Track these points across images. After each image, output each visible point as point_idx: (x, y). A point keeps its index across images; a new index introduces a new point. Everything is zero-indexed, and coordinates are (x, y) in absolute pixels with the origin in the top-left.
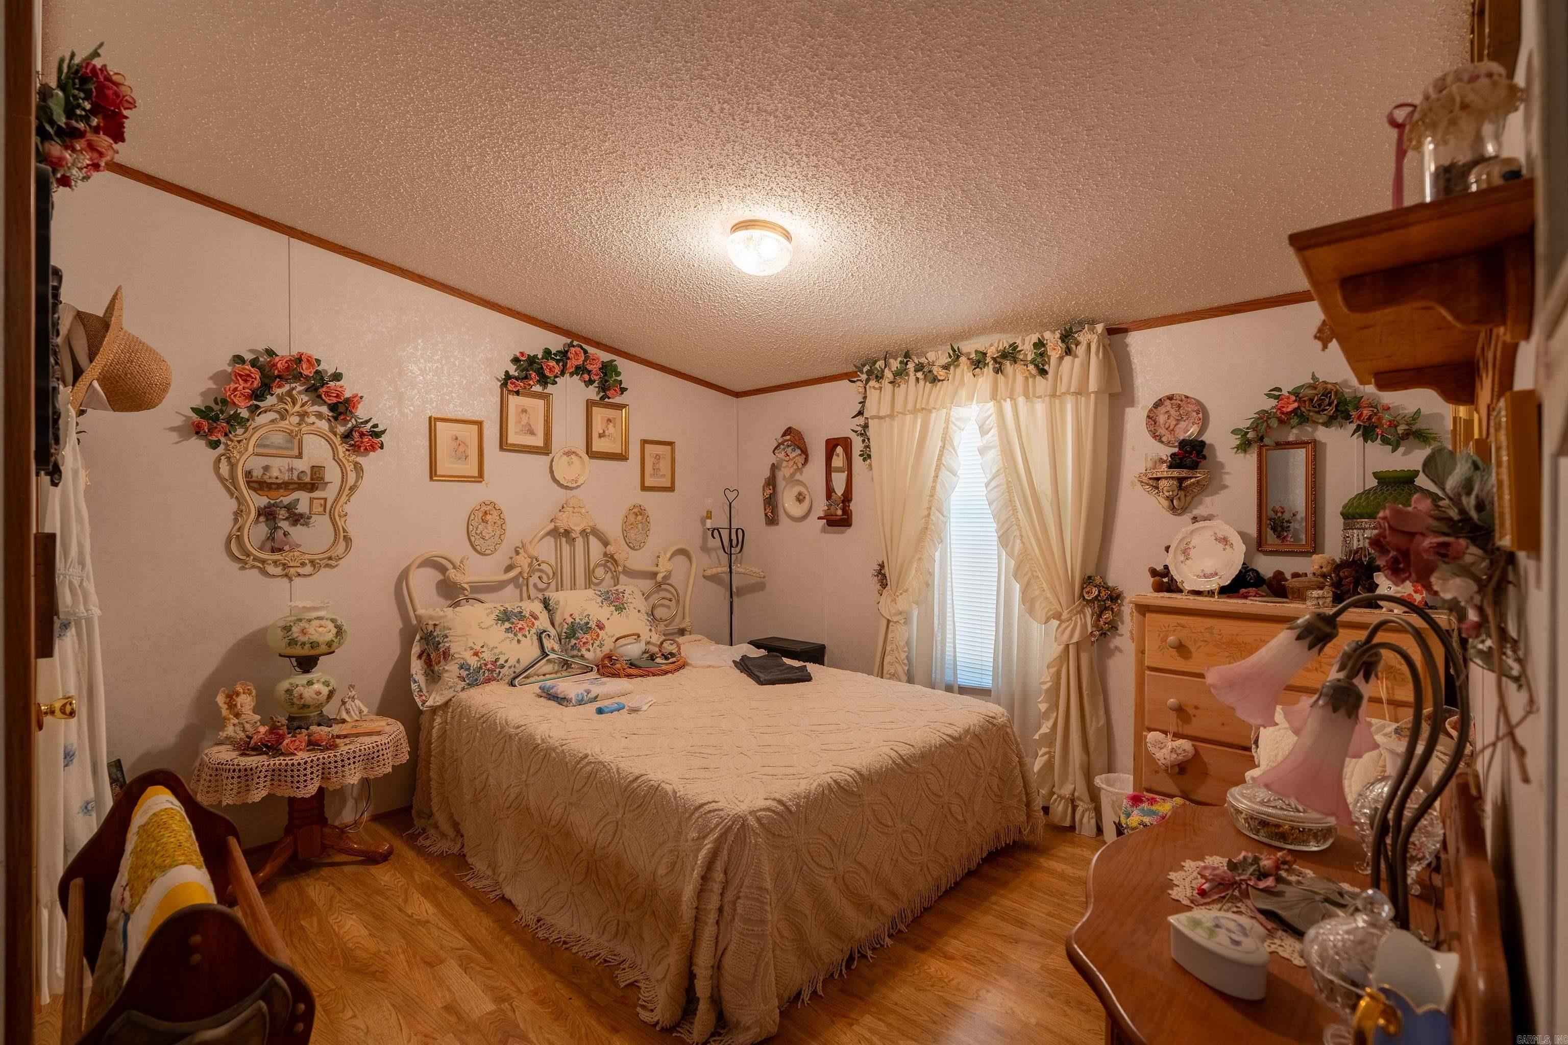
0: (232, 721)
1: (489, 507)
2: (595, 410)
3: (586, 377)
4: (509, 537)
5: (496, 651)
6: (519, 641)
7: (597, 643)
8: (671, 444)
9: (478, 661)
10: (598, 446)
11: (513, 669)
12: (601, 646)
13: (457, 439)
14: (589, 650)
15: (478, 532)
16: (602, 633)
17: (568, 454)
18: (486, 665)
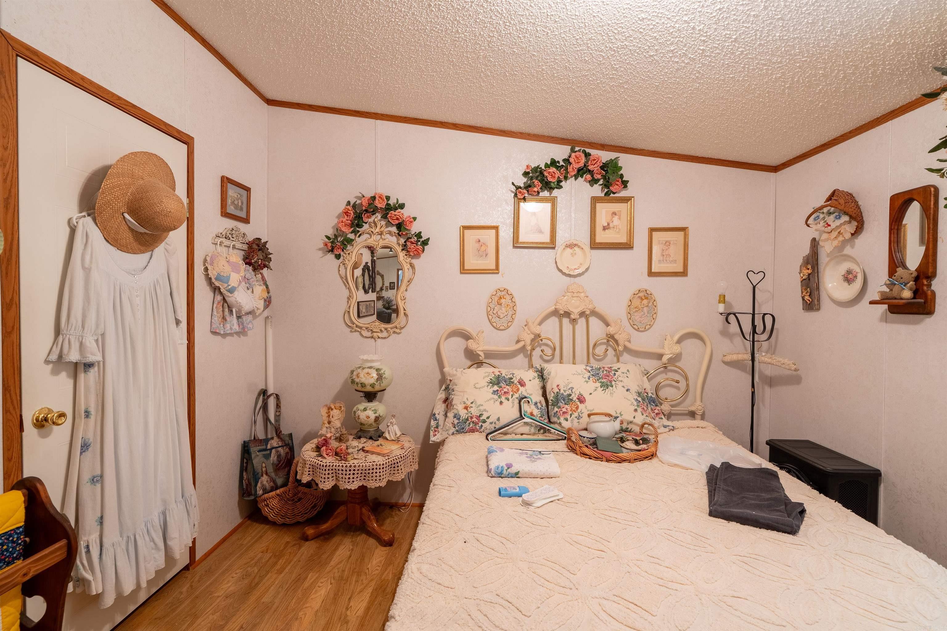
0: (326, 425)
1: (503, 293)
2: (599, 206)
3: (589, 177)
4: (517, 317)
5: (482, 408)
6: (501, 403)
7: (576, 414)
8: (683, 229)
9: (467, 414)
10: (601, 237)
11: (493, 425)
12: (579, 418)
13: (479, 241)
14: (567, 420)
15: (495, 312)
16: (581, 406)
17: (571, 246)
18: (472, 418)
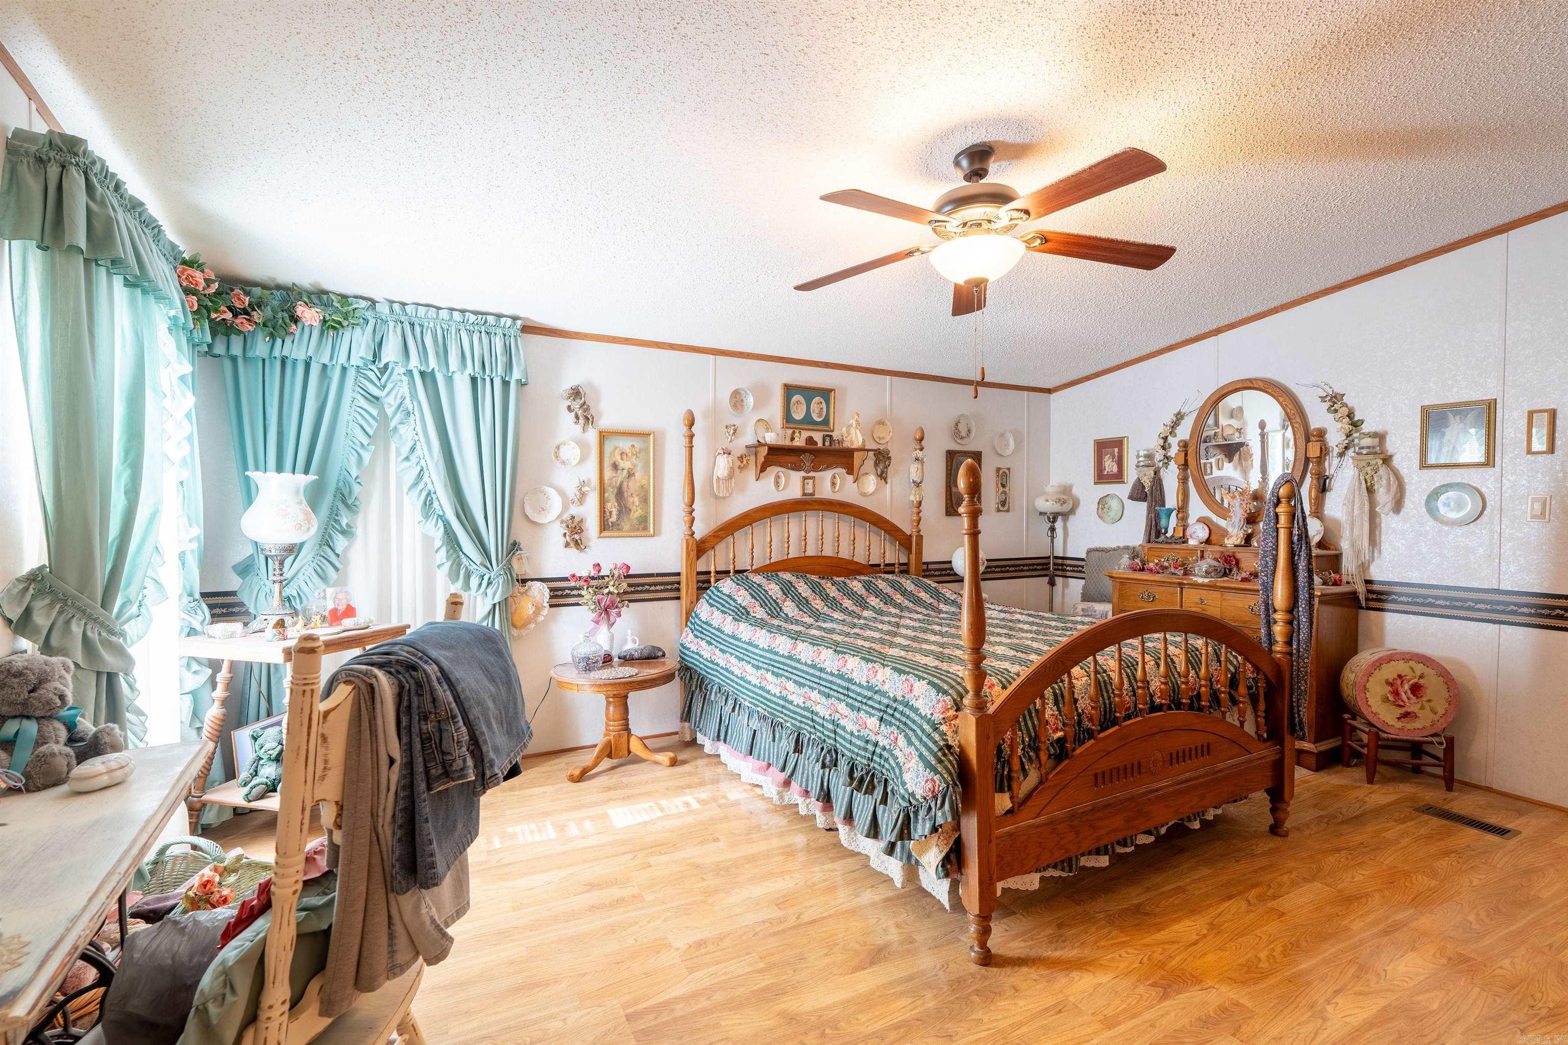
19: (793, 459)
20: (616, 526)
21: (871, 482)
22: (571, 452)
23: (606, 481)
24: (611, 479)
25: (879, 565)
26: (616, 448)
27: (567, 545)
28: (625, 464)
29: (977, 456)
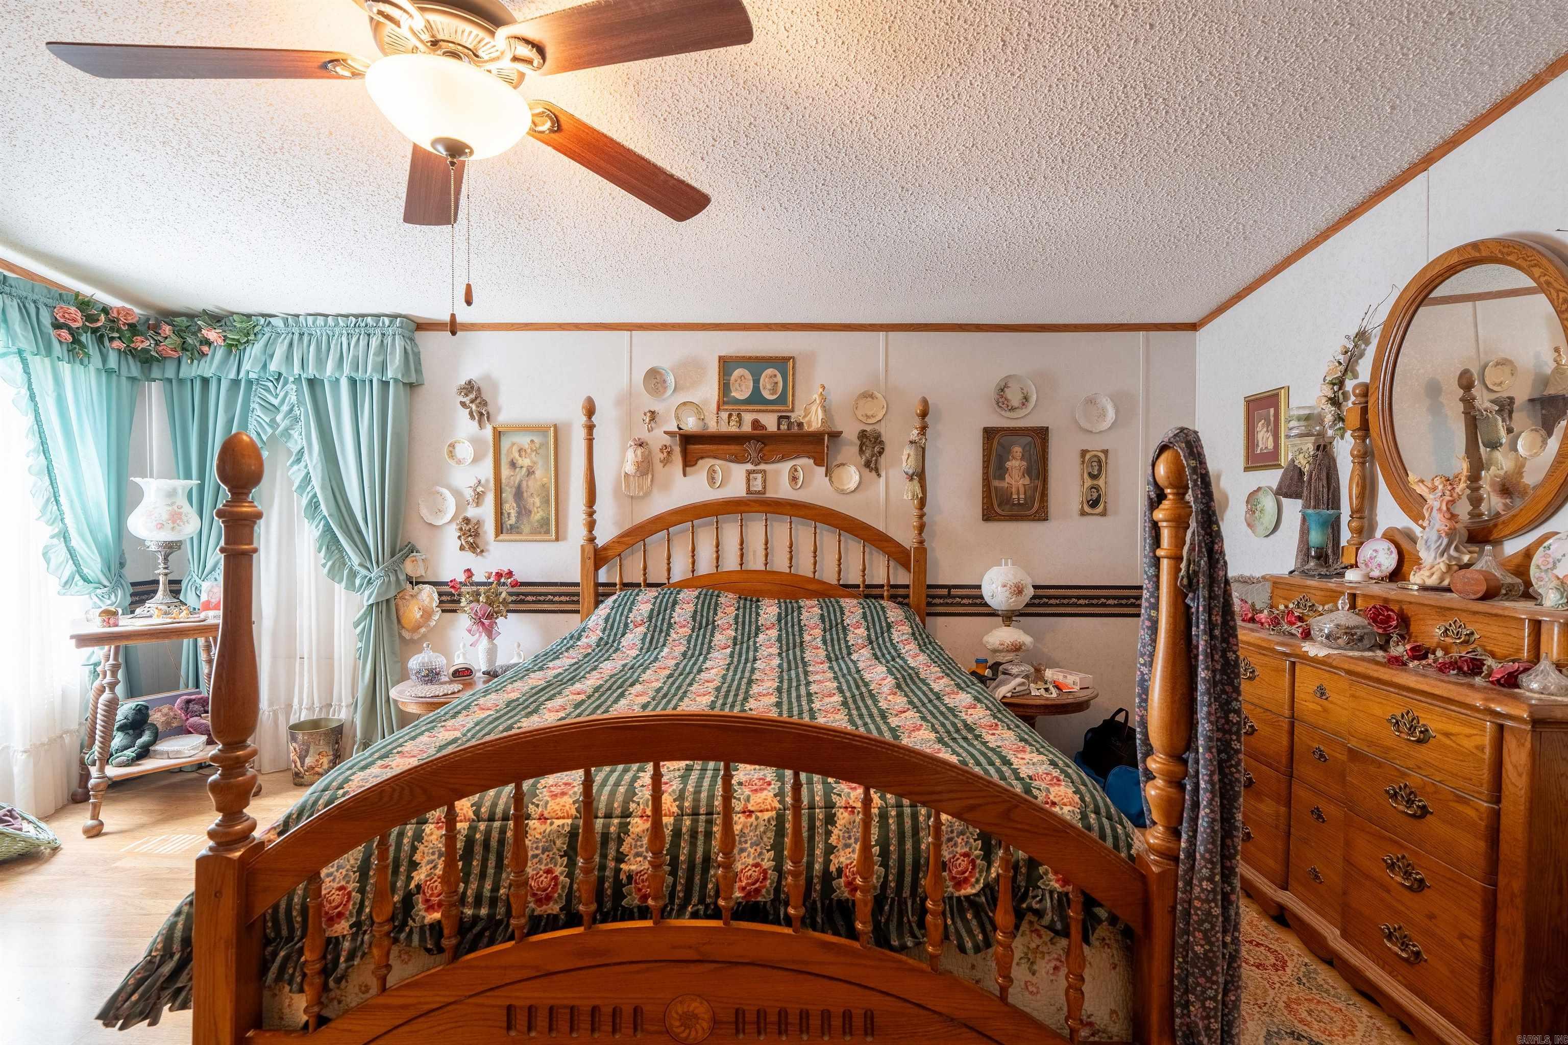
19: (734, 448)
20: (514, 529)
21: (851, 476)
22: (465, 451)
23: (503, 481)
24: (509, 478)
25: (858, 586)
26: (513, 444)
27: (462, 548)
28: (525, 462)
29: (1041, 435)
